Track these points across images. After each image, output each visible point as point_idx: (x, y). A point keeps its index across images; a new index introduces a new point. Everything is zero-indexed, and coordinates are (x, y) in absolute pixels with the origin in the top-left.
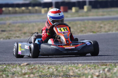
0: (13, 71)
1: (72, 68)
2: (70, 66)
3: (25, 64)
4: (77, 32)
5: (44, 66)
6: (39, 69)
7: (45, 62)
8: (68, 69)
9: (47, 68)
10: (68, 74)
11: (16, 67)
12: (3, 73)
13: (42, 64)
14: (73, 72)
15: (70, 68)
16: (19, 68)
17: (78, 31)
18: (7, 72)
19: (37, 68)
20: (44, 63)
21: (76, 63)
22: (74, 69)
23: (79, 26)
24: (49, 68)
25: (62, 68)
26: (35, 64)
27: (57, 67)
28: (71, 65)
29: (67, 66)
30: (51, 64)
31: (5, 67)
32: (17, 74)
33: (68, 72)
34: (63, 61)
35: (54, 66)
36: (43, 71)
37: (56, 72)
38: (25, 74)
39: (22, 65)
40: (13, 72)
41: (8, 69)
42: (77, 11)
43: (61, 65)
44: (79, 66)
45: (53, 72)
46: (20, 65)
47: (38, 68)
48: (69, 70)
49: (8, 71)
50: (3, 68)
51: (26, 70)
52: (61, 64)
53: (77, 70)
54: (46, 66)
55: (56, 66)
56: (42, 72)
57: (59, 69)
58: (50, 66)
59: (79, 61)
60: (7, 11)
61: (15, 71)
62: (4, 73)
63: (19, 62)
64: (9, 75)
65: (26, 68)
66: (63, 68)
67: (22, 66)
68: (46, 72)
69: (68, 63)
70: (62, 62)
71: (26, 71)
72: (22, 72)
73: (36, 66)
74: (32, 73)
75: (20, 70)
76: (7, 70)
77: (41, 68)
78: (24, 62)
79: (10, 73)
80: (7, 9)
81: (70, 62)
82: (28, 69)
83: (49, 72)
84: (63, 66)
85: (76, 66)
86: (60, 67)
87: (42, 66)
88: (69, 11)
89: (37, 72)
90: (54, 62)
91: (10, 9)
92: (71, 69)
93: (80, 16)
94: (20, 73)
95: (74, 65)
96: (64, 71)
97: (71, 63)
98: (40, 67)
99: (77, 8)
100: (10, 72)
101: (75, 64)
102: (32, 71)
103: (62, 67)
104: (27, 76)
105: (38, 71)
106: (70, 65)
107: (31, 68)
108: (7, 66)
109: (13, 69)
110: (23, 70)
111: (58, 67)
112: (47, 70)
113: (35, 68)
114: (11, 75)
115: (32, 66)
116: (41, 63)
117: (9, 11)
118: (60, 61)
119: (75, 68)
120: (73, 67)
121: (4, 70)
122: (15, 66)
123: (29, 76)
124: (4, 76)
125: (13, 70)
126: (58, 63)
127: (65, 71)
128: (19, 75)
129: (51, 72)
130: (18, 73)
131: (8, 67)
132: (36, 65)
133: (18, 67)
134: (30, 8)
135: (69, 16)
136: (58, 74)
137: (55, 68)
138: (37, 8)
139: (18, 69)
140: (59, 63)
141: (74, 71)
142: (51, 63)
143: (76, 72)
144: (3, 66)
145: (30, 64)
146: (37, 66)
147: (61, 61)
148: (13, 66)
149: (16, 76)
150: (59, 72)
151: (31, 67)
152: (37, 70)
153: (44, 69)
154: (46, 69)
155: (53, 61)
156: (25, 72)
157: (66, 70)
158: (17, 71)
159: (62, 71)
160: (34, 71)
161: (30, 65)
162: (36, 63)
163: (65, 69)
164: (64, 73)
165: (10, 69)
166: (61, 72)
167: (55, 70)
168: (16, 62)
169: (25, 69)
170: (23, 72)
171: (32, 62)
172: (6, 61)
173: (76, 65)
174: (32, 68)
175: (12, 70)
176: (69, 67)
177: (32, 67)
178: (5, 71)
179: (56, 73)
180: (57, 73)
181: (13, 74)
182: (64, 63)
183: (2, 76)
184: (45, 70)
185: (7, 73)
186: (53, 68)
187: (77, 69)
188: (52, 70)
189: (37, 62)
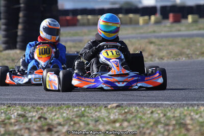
0: (96, 117)
1: (189, 112)
2: (187, 110)
3: (115, 105)
4: (196, 54)
5: (144, 108)
6: (136, 114)
7: (146, 102)
8: (182, 115)
9: (149, 112)
10: (182, 121)
11: (101, 110)
12: (80, 120)
13: (142, 106)
14: (192, 119)
15: (185, 113)
16: (105, 111)
17: (198, 53)
18: (86, 118)
19: (133, 112)
20: (144, 104)
21: (195, 104)
22: (192, 114)
23: (199, 44)
24: (152, 112)
25: (174, 113)
26: (129, 105)
27: (165, 111)
28: (188, 108)
29: (182, 109)
30: (155, 106)
31: (83, 109)
32: (102, 121)
33: (183, 119)
34: (174, 101)
35: (160, 110)
36: (143, 117)
37: (164, 118)
38: (115, 122)
39: (109, 106)
40: (95, 119)
41: (88, 113)
42: (195, 22)
43: (172, 108)
44: (201, 109)
45: (159, 119)
46: (106, 107)
47: (136, 111)
48: (185, 116)
49: (87, 116)
50: (80, 111)
51: (116, 115)
52: (171, 106)
53: (197, 117)
54: (148, 109)
55: (163, 109)
56: (141, 118)
57: (168, 114)
58: (154, 109)
59: (201, 101)
60: (85, 21)
61: (99, 117)
62: (82, 119)
63: (105, 103)
64: (90, 122)
65: (116, 112)
66: (176, 112)
67: (110, 109)
68: (148, 118)
69: (182, 105)
70: (173, 103)
71: (116, 117)
72: (110, 118)
73: (131, 109)
74: (126, 120)
75: (107, 115)
76: (86, 114)
77: (140, 112)
78: (112, 103)
79: (92, 120)
80: (85, 17)
81: (185, 102)
82: (119, 114)
83: (153, 119)
84: (176, 110)
85: (196, 110)
86: (169, 110)
87: (141, 109)
88: (183, 21)
89: (134, 119)
90: (160, 103)
91: (90, 17)
92: (187, 113)
93: (200, 29)
94: (106, 120)
95: (193, 109)
96: (177, 116)
97: (187, 104)
98: (138, 111)
99: (196, 17)
100: (91, 118)
101: (193, 106)
102: (125, 117)
103: (173, 111)
104: (117, 125)
105: (135, 116)
106: (186, 108)
107: (123, 112)
108: (85, 108)
109: (96, 113)
110: (112, 115)
111: (168, 110)
112: (149, 116)
113: (130, 112)
114: (93, 122)
115: (126, 109)
116: (139, 104)
117: (88, 20)
118: (169, 101)
119: (194, 112)
120: (191, 111)
121: (81, 115)
122: (98, 109)
123: (121, 125)
124: (82, 124)
125: (96, 115)
126: (166, 104)
127: (178, 118)
128: (105, 123)
129: (156, 119)
130: (104, 119)
131: (88, 110)
132: (132, 107)
133: (103, 111)
134: (121, 16)
135: (183, 28)
136: (168, 122)
137: (162, 113)
138: (131, 15)
139: (103, 114)
140: (169, 104)
141: (193, 117)
142: (155, 104)
143: (196, 119)
144: (80, 108)
145: (122, 105)
146: (133, 109)
147: (171, 101)
148: (96, 109)
149: (100, 124)
150: (169, 119)
151: (124, 110)
152: (133, 115)
153: (144, 114)
154: (148, 114)
155: (159, 101)
156: (114, 118)
157: (180, 116)
158: (101, 116)
159: (174, 117)
160: (129, 117)
161: (122, 107)
162: (132, 104)
163: (178, 115)
164: (177, 120)
165: (91, 113)
166: (172, 119)
167: (162, 115)
168: (100, 103)
169: (114, 113)
170: (112, 117)
171: (125, 103)
172: (84, 100)
173: (196, 108)
174: (125, 113)
175: (94, 116)
176: (185, 110)
177: (126, 111)
178: (83, 116)
179: (164, 120)
180: (166, 120)
181: (97, 121)
182: (176, 104)
183: (79, 123)
184: (146, 115)
185: (87, 120)
186: (159, 112)
187: (197, 114)
188: (157, 115)
189: (132, 102)
